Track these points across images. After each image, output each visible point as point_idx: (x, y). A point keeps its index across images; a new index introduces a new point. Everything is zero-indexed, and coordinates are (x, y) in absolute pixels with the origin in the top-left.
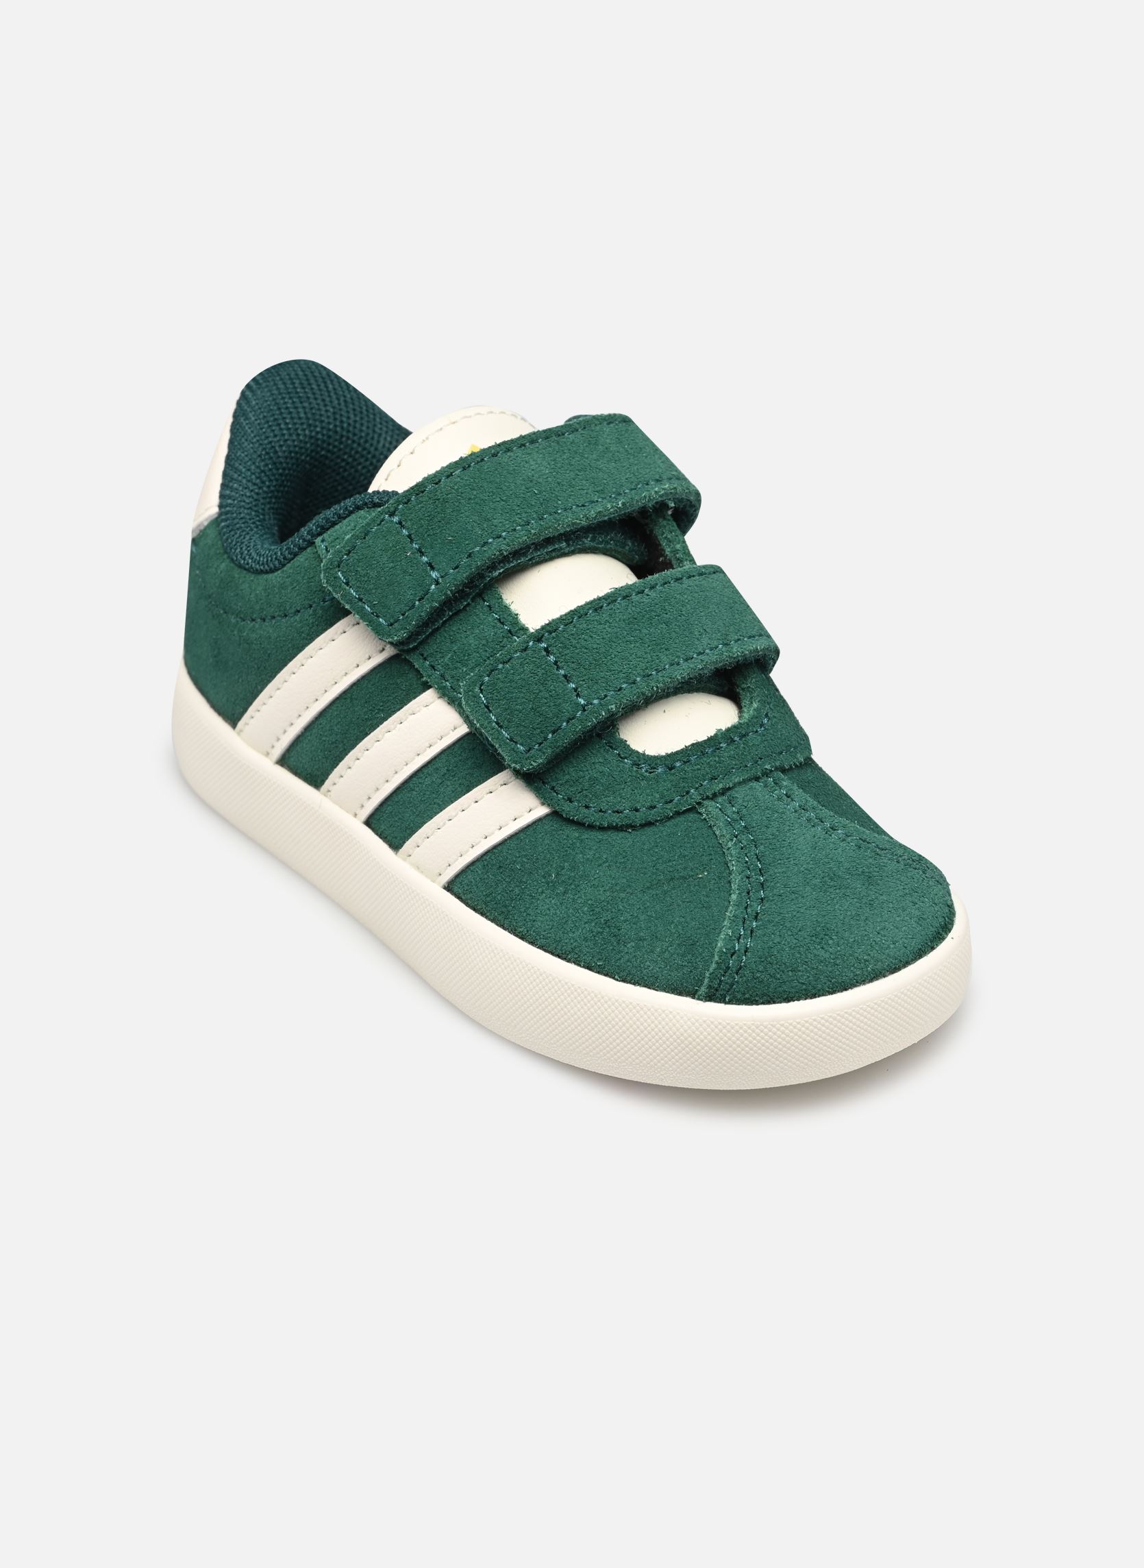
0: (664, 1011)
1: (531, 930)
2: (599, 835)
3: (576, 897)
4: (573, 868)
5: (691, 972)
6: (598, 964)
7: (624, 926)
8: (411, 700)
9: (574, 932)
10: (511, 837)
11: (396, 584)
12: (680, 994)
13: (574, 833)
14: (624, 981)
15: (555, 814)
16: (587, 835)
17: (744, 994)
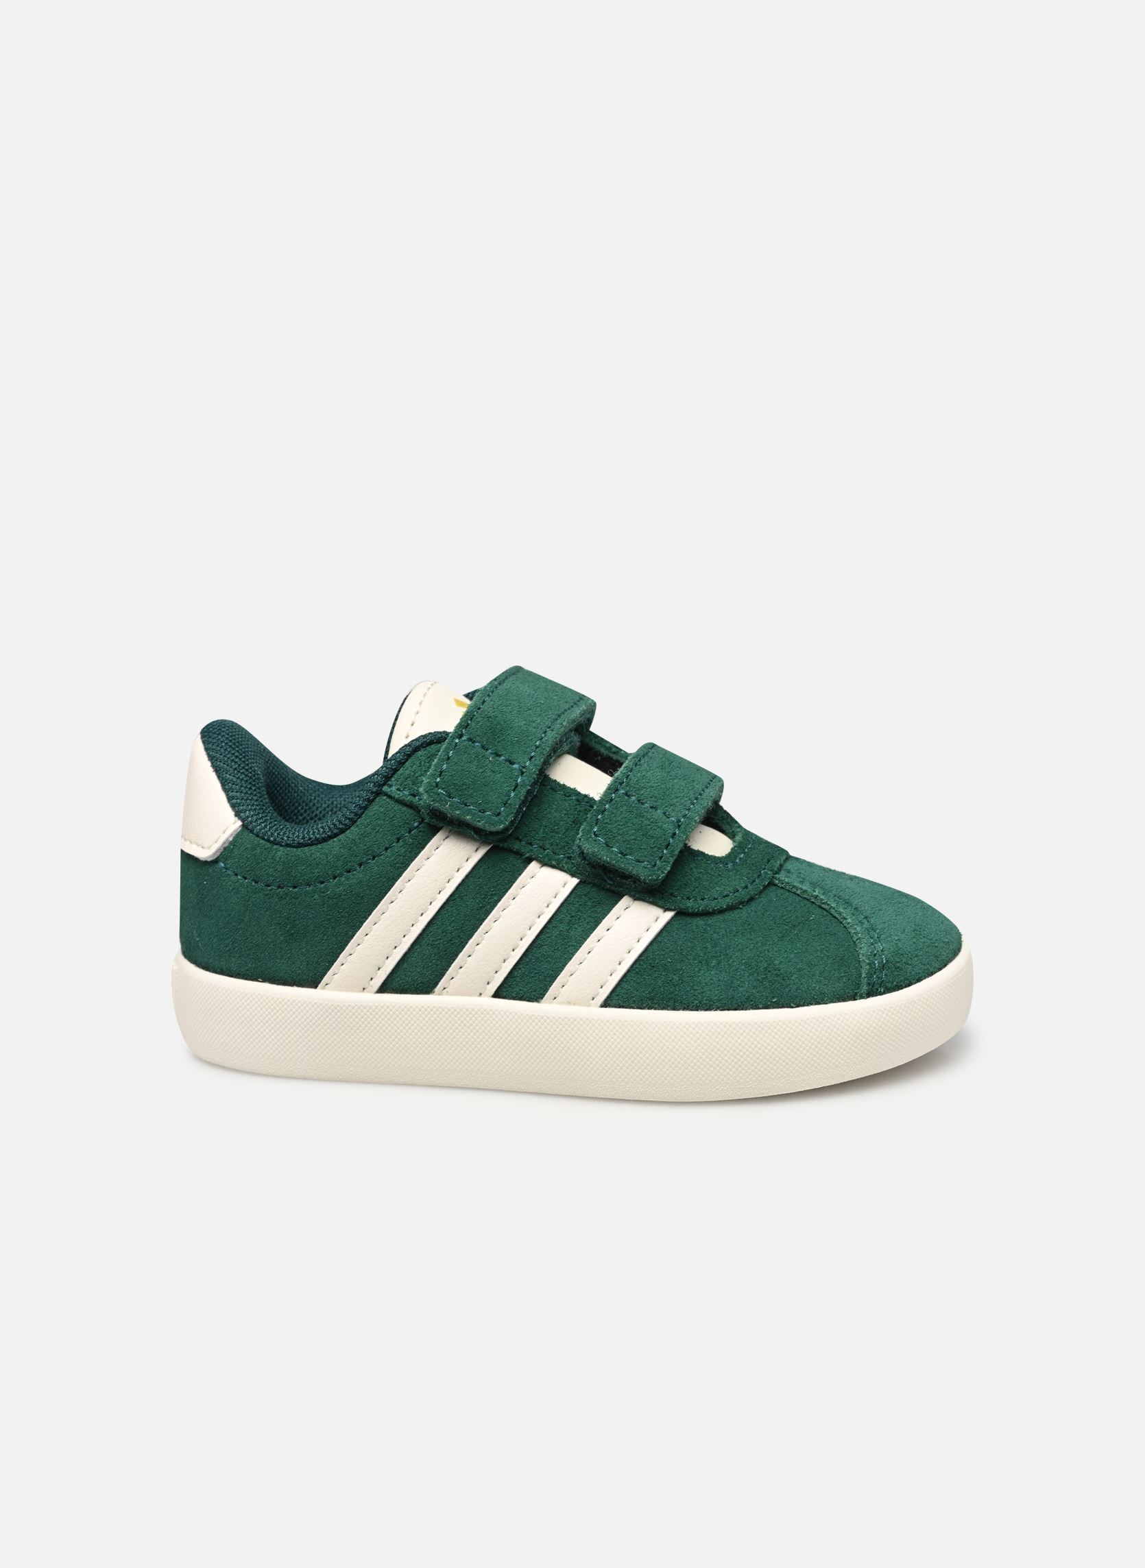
0: (841, 1015)
1: (703, 1001)
2: (720, 917)
3: (730, 962)
4: (715, 946)
5: (849, 979)
6: (774, 1000)
7: (781, 966)
8: (517, 878)
9: (742, 987)
10: (651, 944)
11: (492, 783)
12: (844, 1000)
13: (700, 922)
14: (798, 1006)
15: (681, 914)
16: (712, 920)
17: (892, 983)
